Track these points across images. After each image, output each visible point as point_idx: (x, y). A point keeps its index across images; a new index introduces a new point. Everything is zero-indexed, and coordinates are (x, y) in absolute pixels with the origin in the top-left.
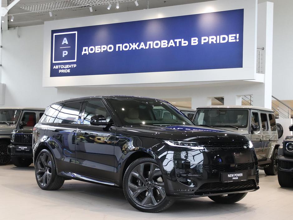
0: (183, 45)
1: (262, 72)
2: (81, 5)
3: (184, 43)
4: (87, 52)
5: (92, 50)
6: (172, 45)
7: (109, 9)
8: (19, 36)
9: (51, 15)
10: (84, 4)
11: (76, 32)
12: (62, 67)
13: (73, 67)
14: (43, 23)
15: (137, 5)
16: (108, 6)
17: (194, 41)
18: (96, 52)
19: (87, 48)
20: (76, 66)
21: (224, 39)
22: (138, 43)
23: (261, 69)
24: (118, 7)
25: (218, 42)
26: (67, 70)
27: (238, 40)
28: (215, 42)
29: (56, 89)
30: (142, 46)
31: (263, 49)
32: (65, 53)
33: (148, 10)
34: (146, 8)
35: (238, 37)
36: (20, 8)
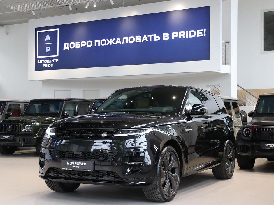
0: (155, 40)
1: (228, 64)
2: (62, 4)
3: (157, 38)
4: (68, 48)
5: (72, 45)
6: (145, 40)
7: (86, 7)
8: (7, 34)
9: (34, 14)
10: (65, 4)
11: (58, 29)
12: (45, 61)
13: (55, 62)
14: (27, 22)
15: (112, 3)
16: (86, 5)
17: (166, 36)
18: (77, 47)
19: (68, 44)
20: (58, 61)
21: (192, 34)
22: (114, 39)
23: (226, 61)
24: (95, 6)
25: (187, 37)
26: (50, 64)
27: (205, 35)
28: (184, 37)
29: (41, 82)
30: (118, 41)
31: (229, 43)
32: (48, 49)
33: (123, 8)
34: (122, 7)
35: (205, 32)
36: (6, 7)
